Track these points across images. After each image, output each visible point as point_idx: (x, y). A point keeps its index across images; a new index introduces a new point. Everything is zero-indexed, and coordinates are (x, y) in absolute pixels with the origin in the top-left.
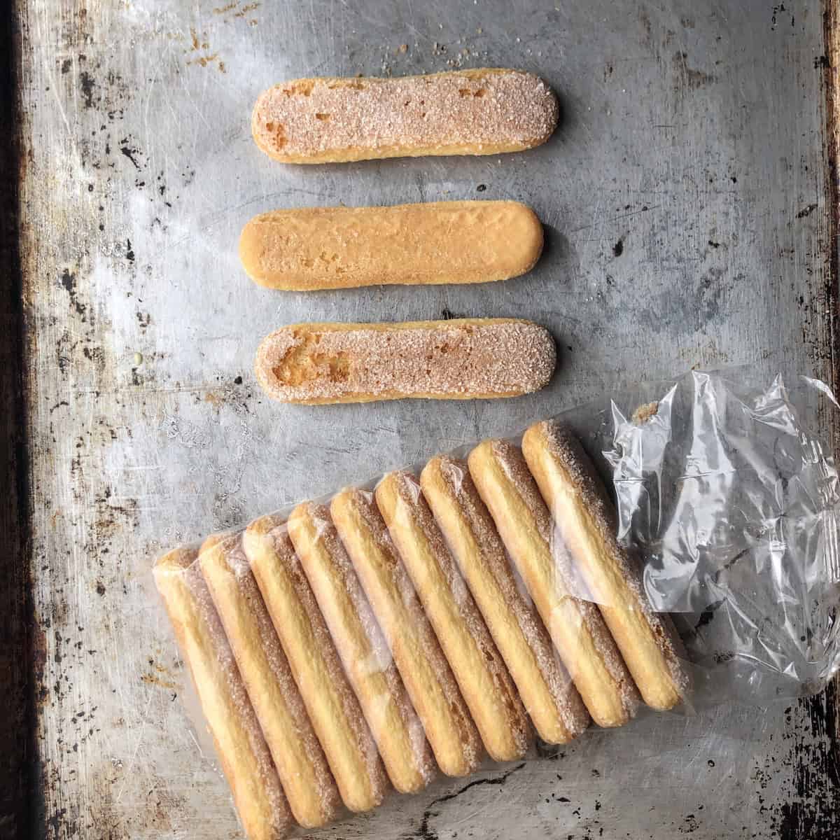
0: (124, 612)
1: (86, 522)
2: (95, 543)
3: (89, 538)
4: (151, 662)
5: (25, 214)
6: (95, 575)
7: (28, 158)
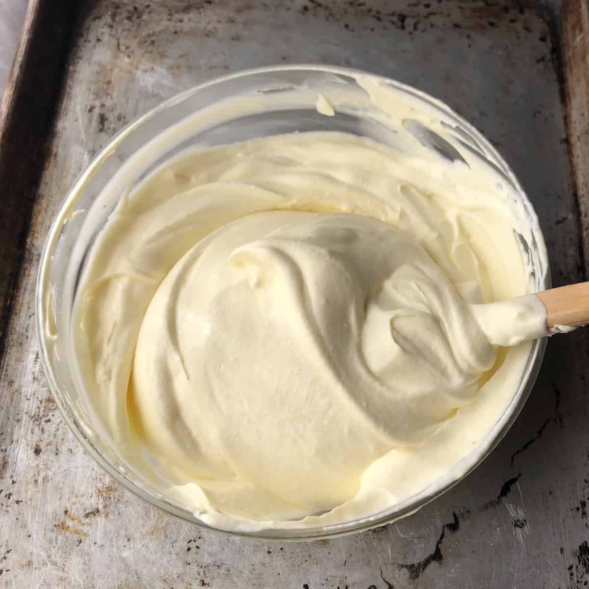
0: (53, 469)
1: (37, 398)
2: (41, 414)
3: (37, 410)
4: (66, 512)
5: (43, 189)
6: (36, 438)
7: (53, 157)
